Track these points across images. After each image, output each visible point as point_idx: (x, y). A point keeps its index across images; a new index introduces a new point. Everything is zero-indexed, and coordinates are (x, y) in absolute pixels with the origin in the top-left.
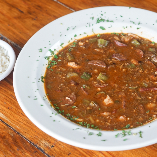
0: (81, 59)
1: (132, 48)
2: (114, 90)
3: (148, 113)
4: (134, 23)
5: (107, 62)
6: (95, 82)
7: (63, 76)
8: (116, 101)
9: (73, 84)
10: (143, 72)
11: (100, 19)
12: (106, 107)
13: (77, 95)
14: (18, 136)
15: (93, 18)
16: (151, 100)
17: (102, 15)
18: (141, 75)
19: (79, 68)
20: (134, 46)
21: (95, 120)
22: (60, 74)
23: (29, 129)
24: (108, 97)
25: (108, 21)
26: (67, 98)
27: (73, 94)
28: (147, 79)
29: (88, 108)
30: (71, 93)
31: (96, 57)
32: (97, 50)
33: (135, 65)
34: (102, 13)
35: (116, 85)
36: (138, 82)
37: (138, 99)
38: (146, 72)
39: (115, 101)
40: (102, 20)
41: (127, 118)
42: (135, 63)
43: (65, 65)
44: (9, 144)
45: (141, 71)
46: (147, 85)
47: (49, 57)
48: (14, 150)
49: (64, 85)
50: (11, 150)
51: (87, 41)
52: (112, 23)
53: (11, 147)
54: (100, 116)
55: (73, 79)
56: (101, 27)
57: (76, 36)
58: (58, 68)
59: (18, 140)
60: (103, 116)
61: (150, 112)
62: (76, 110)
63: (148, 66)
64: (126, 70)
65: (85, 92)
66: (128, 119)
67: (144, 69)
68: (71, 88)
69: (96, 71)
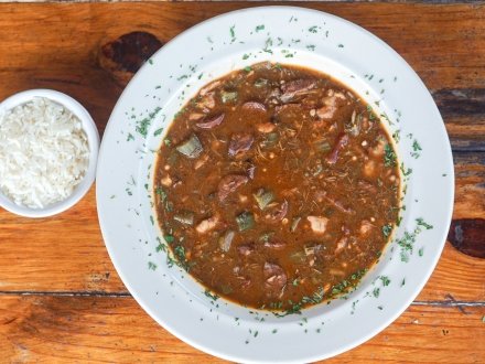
0: (201, 203)
1: (234, 109)
2: (302, 199)
3: (382, 184)
4: (185, 77)
5: (237, 170)
6: (268, 216)
7: (218, 255)
8: (326, 212)
9: (248, 253)
10: (296, 130)
11: (139, 125)
12: (328, 236)
13: (273, 262)
14: (48, 298)
15: (130, 136)
16: (359, 160)
17: (133, 117)
18: (299, 138)
19: (220, 220)
20: (231, 103)
21: (342, 269)
22: (211, 256)
23: (52, 275)
24: (311, 219)
25: (152, 116)
26: (271, 280)
27: (267, 266)
28: (314, 135)
29: (312, 263)
30: (263, 268)
31: (212, 178)
32: (199, 165)
33: (274, 131)
34: (130, 115)
35: (294, 190)
36: (312, 153)
37: (345, 178)
38: (299, 126)
39: (325, 215)
40: (145, 123)
41: (370, 220)
42: (271, 130)
43: (197, 238)
44: (50, 322)
45: (293, 134)
46: (327, 145)
47: (168, 257)
48: (65, 324)
49: (240, 266)
50: (61, 327)
51: (167, 168)
52: (161, 112)
53: (56, 323)
54: (339, 256)
55: (236, 244)
56: (155, 134)
57: (146, 186)
58: (197, 252)
59: (56, 305)
60: (343, 251)
61: (381, 180)
62: (302, 281)
63: (289, 116)
64: (276, 154)
65: (277, 246)
66: (373, 219)
67: (290, 124)
68: (251, 260)
69: (243, 199)
